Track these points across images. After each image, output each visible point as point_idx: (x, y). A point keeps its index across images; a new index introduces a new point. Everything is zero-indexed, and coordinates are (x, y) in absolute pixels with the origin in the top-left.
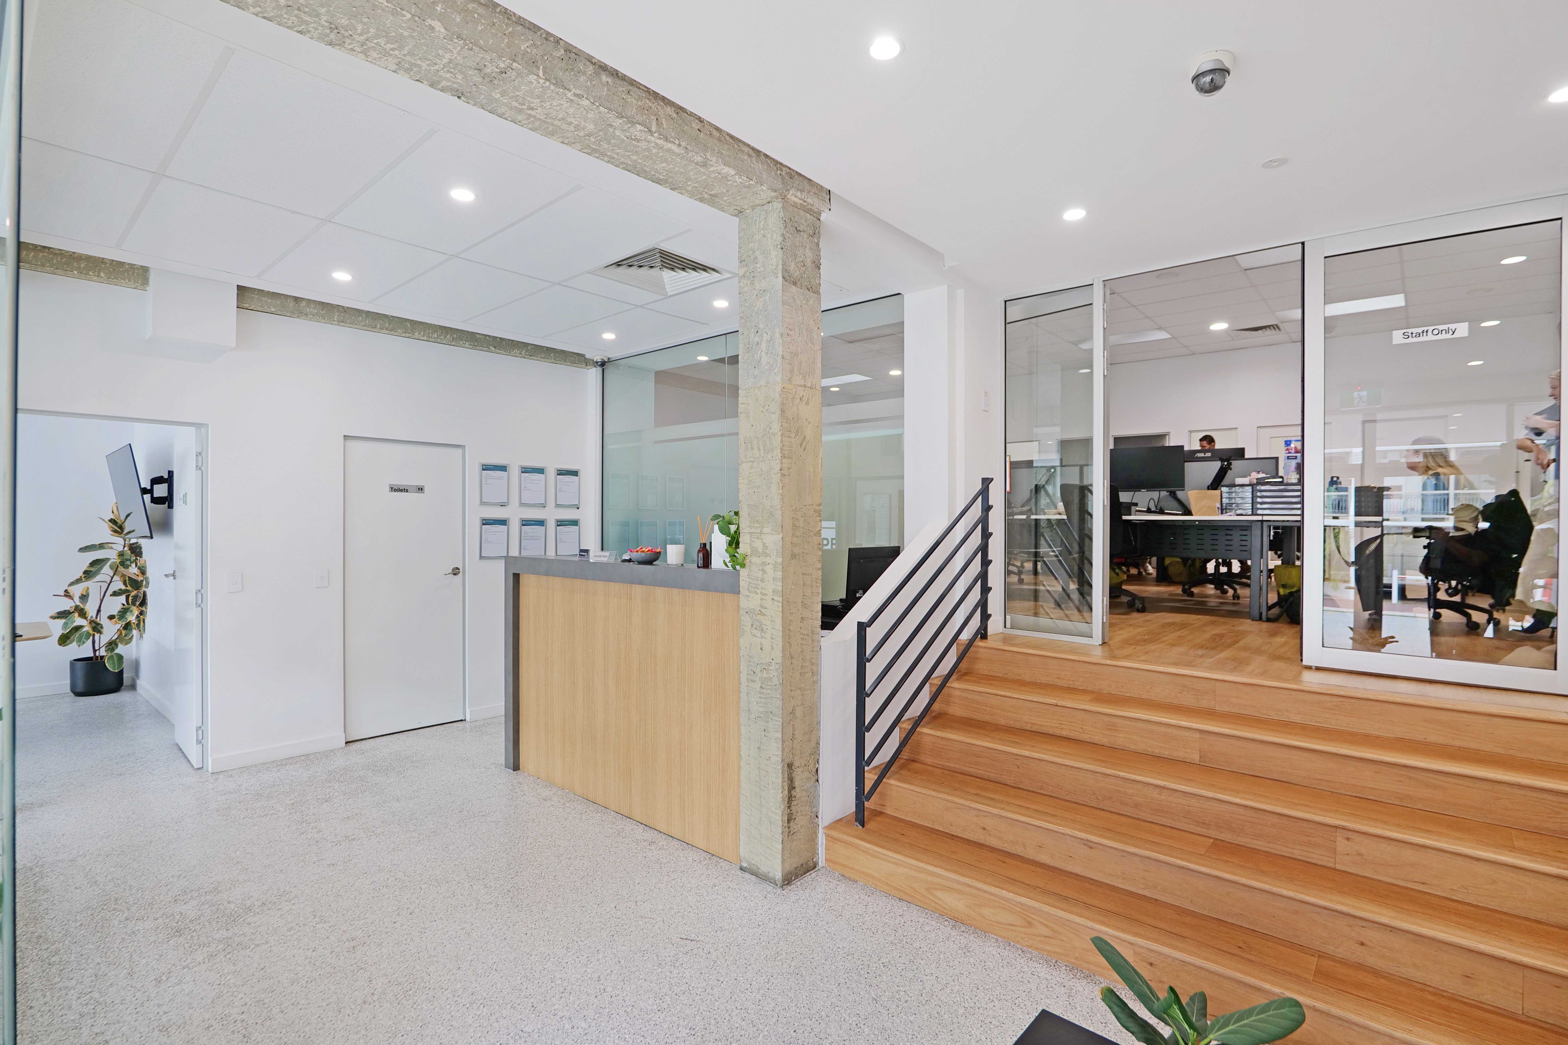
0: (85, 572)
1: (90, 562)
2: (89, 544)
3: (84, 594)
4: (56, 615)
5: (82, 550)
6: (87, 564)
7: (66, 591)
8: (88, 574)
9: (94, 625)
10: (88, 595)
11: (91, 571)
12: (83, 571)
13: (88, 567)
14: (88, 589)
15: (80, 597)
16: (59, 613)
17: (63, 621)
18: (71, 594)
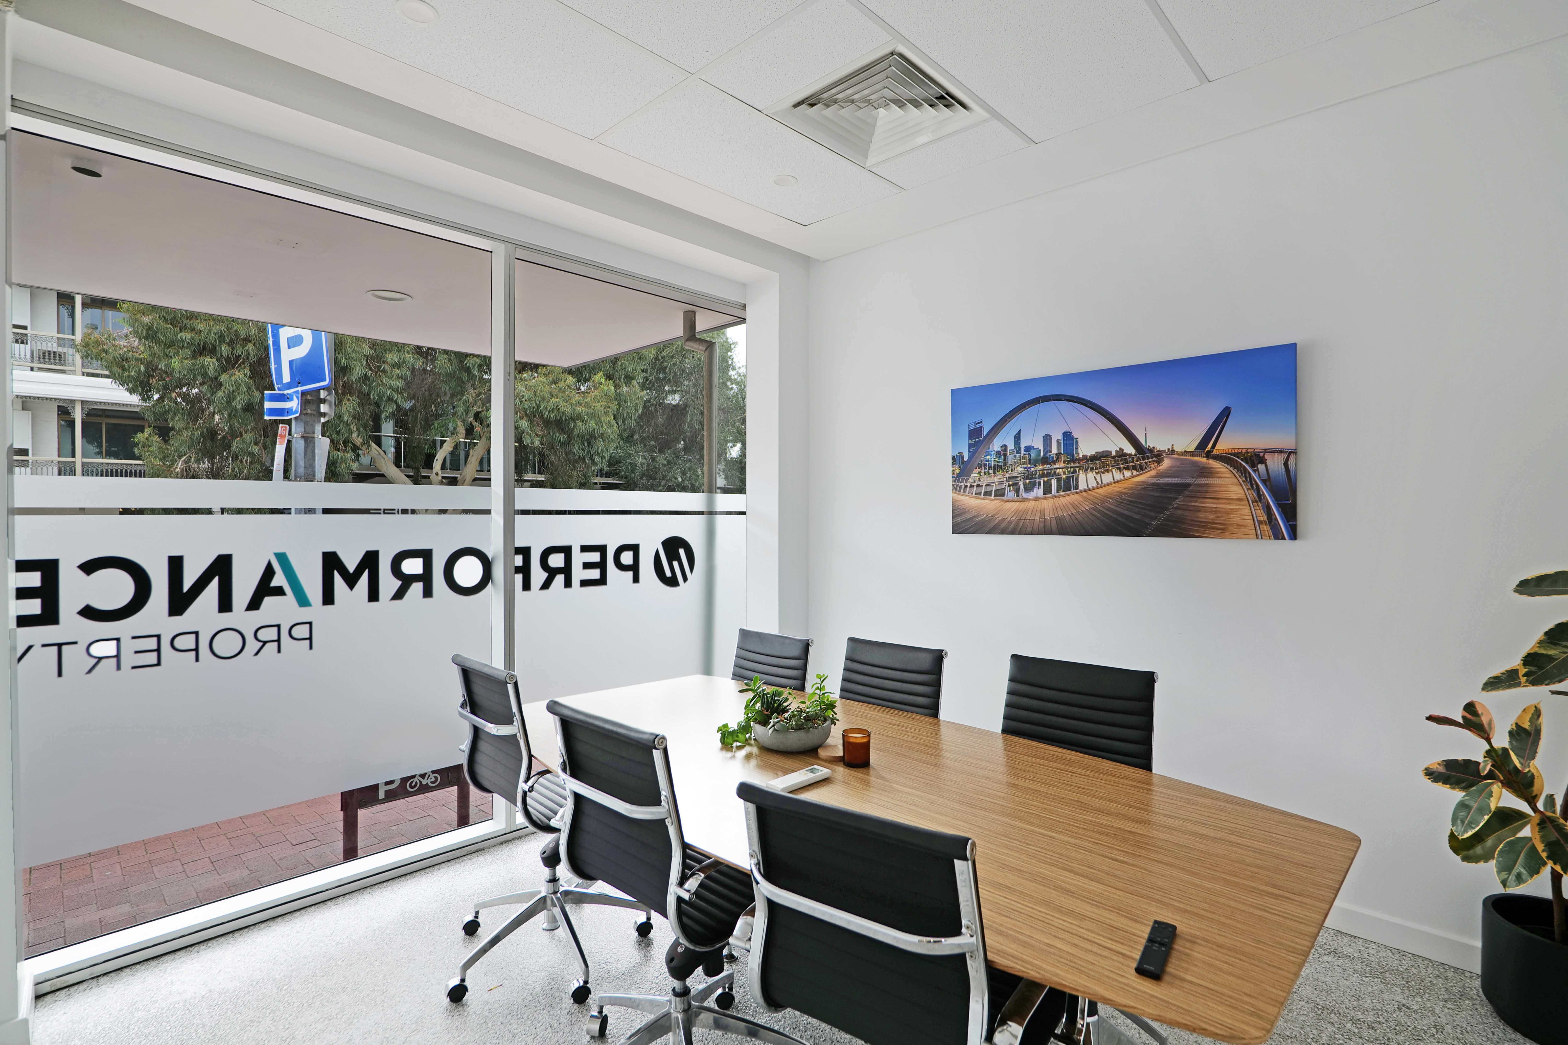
0: (1530, 659)
1: (1546, 629)
2: (1551, 570)
3: (1526, 725)
4: (1441, 769)
5: (1528, 587)
6: (1539, 635)
7: (1470, 707)
8: (1540, 668)
9: (1554, 835)
10: (1538, 732)
11: (1550, 658)
12: (1524, 653)
13: (1541, 643)
14: (1537, 713)
15: (1511, 733)
16: (1450, 764)
17: (1458, 795)
18: (1485, 720)
